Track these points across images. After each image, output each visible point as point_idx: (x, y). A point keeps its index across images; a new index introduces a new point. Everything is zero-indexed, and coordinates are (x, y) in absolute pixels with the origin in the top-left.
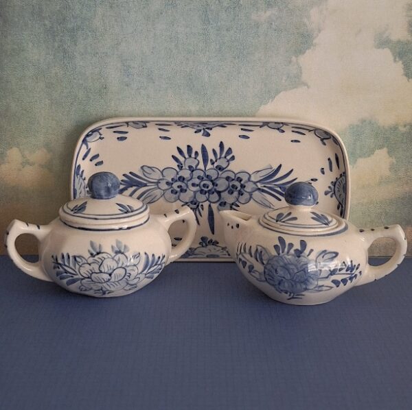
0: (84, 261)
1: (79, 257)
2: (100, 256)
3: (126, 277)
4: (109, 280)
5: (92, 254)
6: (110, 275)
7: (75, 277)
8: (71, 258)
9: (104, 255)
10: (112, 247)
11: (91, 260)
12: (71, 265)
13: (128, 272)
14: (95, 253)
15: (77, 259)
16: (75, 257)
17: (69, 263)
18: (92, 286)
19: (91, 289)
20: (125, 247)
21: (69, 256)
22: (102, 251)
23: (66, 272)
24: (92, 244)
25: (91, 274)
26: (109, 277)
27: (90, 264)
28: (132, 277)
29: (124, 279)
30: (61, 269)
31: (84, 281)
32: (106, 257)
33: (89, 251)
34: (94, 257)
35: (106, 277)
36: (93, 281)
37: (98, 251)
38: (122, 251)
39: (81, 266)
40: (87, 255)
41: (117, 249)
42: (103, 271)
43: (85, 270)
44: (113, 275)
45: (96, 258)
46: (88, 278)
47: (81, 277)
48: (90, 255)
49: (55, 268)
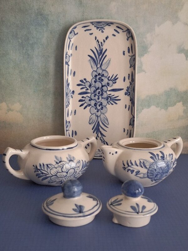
0: (53, 167)
1: (49, 164)
2: (61, 163)
3: (75, 173)
4: (66, 175)
5: (57, 163)
6: (67, 173)
7: (48, 176)
8: (45, 166)
9: (64, 163)
10: (67, 158)
11: (56, 166)
12: (46, 169)
13: (75, 171)
14: (58, 162)
15: (49, 166)
16: (47, 165)
17: (44, 168)
18: (56, 180)
19: (55, 181)
20: (73, 157)
21: (44, 165)
22: (62, 161)
23: (43, 173)
24: (56, 157)
25: (57, 173)
26: (66, 174)
27: (56, 168)
28: (77, 173)
29: (73, 175)
30: (39, 172)
31: (52, 177)
32: (65, 163)
33: (55, 161)
34: (58, 164)
35: (65, 174)
36: (58, 177)
37: (60, 161)
38: (72, 160)
39: (51, 169)
40: (54, 163)
41: (70, 159)
42: (64, 171)
43: (53, 172)
44: (68, 173)
45: (59, 164)
46: (55, 175)
47: (51, 175)
48: (56, 163)
49: (35, 172)
